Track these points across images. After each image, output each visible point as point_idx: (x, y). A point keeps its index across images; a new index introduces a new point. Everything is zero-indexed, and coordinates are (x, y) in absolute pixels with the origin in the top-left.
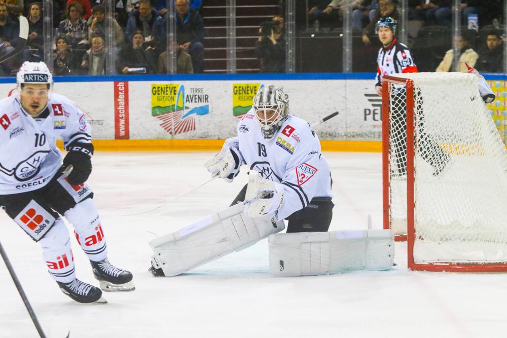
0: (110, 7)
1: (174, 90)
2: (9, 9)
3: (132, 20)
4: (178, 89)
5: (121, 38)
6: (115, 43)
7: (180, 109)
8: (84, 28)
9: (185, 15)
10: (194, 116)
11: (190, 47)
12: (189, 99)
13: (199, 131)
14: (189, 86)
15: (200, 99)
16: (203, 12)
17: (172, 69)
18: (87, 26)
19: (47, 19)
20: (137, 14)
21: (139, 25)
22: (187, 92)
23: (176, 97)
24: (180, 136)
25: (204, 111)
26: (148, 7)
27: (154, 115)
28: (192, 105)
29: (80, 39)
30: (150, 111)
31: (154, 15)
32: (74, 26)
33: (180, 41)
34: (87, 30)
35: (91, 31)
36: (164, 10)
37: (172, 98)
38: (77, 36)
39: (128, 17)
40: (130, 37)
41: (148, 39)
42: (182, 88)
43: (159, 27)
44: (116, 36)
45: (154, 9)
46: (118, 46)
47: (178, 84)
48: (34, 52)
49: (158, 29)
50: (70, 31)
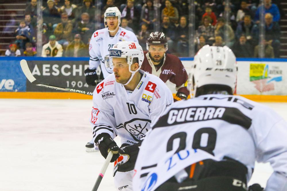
0: (227, 20)
1: (262, 67)
2: (170, 19)
3: (240, 27)
4: (265, 67)
5: (233, 37)
6: (229, 39)
7: (266, 78)
8: (212, 30)
9: (270, 25)
10: (274, 82)
11: (272, 43)
12: (271, 72)
13: (276, 91)
14: (272, 65)
15: (277, 72)
16: (281, 23)
17: (262, 55)
18: (214, 30)
19: (191, 25)
20: (243, 24)
21: (244, 30)
22: (270, 68)
23: (264, 71)
24: (265, 93)
25: (279, 79)
26: (249, 19)
27: (251, 80)
28: (273, 76)
29: (209, 37)
30: (248, 79)
31: (252, 24)
32: (207, 29)
33: (267, 39)
34: (213, 32)
35: (216, 32)
36: (258, 22)
37: (261, 72)
38: (208, 35)
39: (237, 25)
40: (238, 37)
41: (249, 38)
42: (267, 66)
43: (255, 31)
44: (230, 36)
45: (252, 21)
46: (231, 41)
47: (265, 63)
48: (184, 44)
49: (255, 32)
50: (204, 32)
